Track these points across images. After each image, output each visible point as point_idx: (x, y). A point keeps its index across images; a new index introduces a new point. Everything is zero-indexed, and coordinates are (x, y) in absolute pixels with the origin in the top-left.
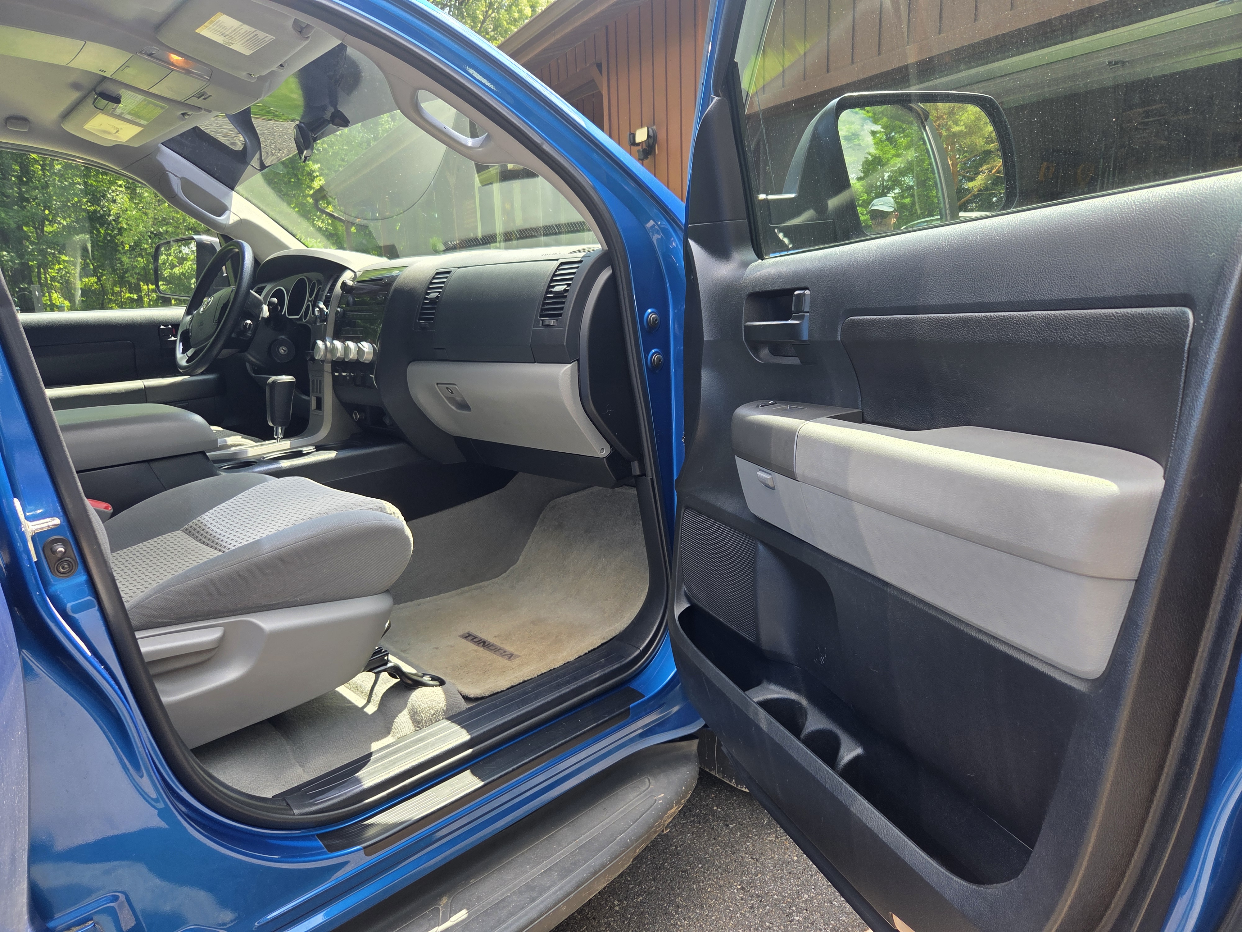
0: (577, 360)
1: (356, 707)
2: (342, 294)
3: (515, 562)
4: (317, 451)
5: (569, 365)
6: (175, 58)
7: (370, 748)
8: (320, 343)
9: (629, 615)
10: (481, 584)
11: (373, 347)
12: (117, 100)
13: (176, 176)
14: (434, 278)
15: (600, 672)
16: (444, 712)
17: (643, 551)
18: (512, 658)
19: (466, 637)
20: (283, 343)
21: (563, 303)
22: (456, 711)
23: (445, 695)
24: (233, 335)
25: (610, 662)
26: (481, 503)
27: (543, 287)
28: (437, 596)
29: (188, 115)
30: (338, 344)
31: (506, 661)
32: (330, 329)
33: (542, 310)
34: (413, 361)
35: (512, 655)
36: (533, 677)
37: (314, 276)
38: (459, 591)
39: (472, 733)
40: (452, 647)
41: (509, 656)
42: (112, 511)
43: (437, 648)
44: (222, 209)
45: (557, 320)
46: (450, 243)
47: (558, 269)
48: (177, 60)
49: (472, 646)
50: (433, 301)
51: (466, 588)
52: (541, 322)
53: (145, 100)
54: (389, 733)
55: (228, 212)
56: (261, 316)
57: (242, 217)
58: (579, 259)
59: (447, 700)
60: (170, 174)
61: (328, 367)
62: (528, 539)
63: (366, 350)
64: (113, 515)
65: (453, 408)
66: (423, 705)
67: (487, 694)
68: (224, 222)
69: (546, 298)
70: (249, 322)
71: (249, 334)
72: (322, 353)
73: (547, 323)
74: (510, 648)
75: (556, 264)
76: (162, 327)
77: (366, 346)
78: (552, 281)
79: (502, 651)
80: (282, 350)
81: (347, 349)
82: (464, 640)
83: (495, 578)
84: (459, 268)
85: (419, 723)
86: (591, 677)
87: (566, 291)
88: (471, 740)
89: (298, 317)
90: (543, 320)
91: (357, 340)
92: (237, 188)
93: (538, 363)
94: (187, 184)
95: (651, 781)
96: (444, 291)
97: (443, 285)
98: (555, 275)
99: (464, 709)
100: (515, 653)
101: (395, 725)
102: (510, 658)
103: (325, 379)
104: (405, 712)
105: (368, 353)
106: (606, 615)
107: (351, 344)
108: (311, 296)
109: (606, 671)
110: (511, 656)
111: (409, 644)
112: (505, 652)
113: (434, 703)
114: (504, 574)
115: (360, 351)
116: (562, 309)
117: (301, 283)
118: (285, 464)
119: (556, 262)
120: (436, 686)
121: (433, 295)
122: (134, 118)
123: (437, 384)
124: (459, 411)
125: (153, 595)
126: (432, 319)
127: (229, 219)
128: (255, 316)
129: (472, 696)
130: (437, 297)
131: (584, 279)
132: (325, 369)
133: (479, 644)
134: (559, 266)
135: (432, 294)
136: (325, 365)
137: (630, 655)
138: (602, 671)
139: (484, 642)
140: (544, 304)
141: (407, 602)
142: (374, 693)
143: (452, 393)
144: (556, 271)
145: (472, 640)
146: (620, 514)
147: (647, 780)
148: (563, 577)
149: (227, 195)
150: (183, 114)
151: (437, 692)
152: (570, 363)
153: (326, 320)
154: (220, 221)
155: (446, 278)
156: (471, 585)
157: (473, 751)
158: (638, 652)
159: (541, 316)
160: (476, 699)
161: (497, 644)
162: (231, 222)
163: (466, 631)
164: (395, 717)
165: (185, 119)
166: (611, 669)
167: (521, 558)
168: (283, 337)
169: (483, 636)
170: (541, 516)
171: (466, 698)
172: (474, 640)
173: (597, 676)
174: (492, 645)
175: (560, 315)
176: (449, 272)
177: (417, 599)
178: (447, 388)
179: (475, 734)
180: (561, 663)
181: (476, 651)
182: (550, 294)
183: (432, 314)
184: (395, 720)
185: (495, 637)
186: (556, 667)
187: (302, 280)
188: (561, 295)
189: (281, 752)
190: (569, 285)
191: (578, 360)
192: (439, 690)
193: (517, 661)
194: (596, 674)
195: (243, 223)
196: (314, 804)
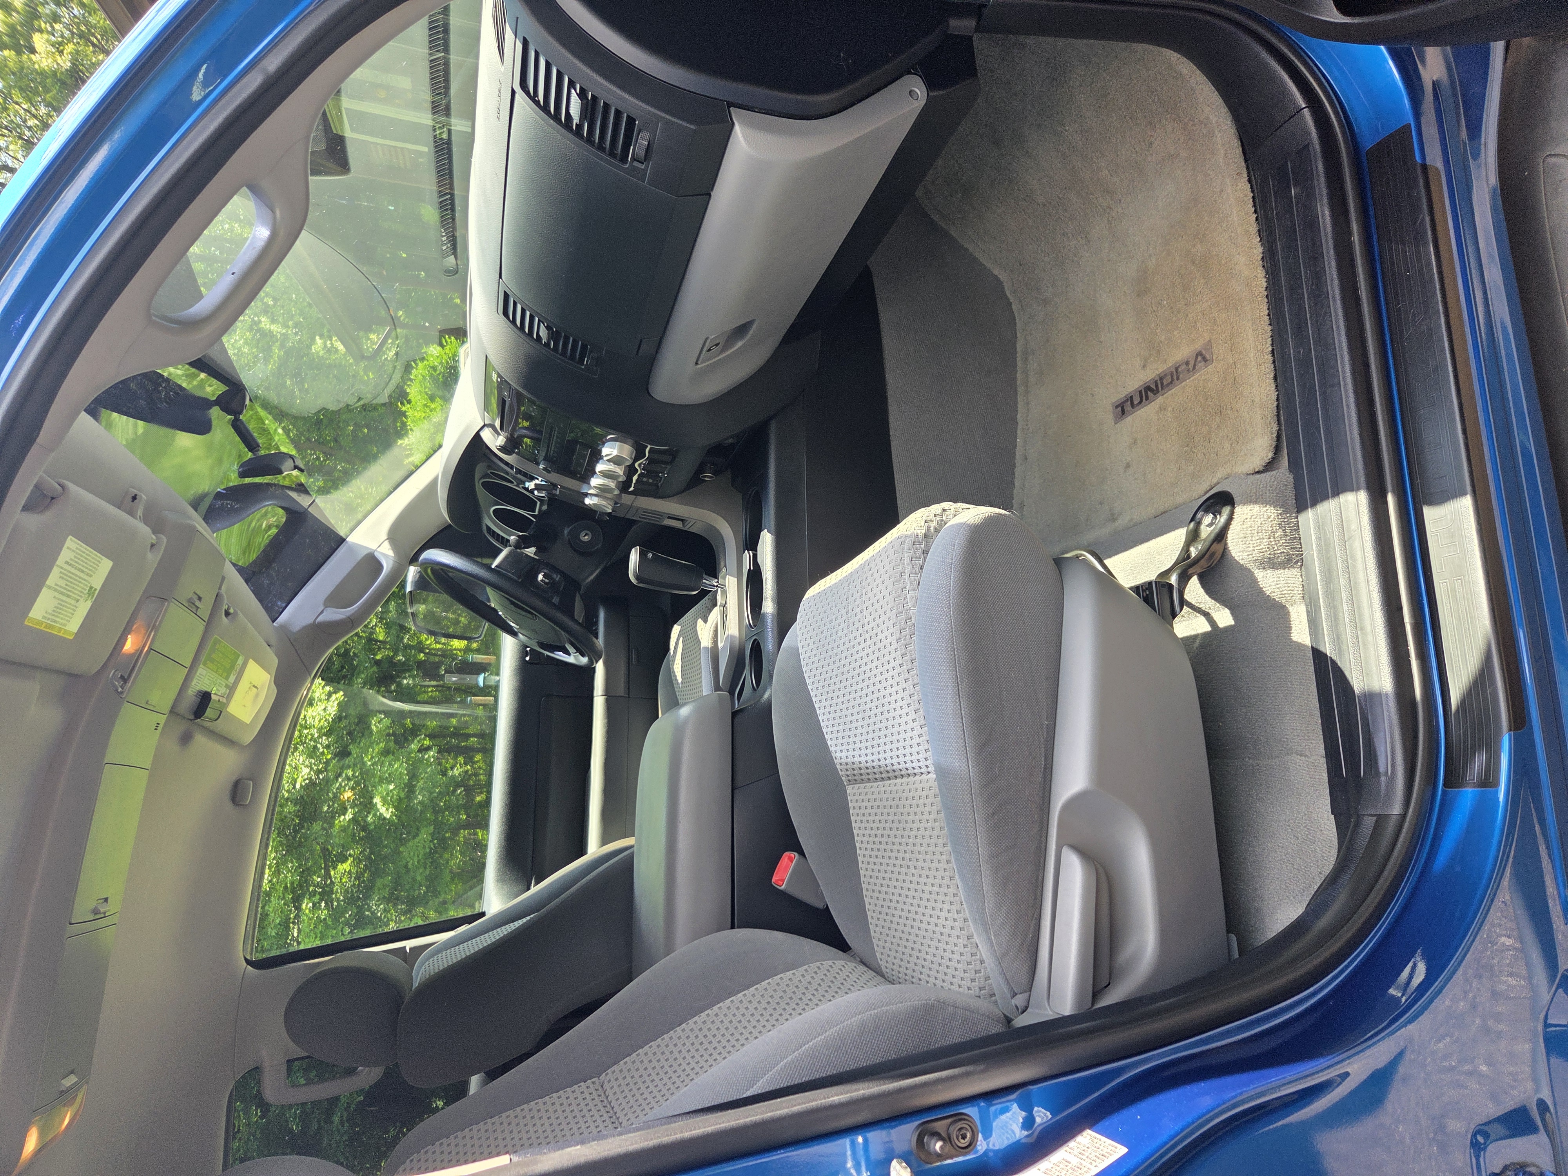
0: (729, 107)
1: (1205, 635)
2: (518, 454)
3: (1000, 283)
4: (754, 549)
5: (737, 128)
6: (129, 645)
7: (1300, 646)
8: (588, 501)
9: (1207, 110)
10: (1019, 349)
11: (612, 440)
12: (205, 698)
13: (322, 612)
14: (513, 322)
15: (1322, 205)
16: (1285, 512)
17: (1082, 44)
18: (1208, 357)
19: (1123, 412)
20: (575, 535)
21: (606, 106)
22: (1290, 493)
23: (1255, 502)
24: (556, 600)
25: (1305, 179)
26: (887, 316)
27: (568, 141)
28: (1019, 427)
29: (229, 608)
30: (595, 481)
31: (1210, 368)
32: (570, 483)
33: (612, 154)
34: (647, 389)
35: (1199, 354)
36: (1270, 334)
37: (480, 469)
38: (1021, 389)
39: (1358, 483)
40: (1135, 442)
41: (1199, 358)
42: (796, 854)
43: (1128, 466)
44: (372, 563)
45: (640, 131)
46: (444, 248)
47: (533, 98)
48: (132, 643)
49: (1148, 411)
50: (554, 335)
51: (1019, 376)
52: (636, 164)
53: (205, 664)
54: (1284, 607)
55: (376, 554)
56: (532, 555)
57: (384, 536)
58: (519, 46)
59: (1265, 502)
60: (319, 619)
61: (627, 499)
62: (966, 250)
63: (615, 453)
64: (802, 853)
65: (740, 344)
66: (1262, 546)
67: (1275, 428)
68: (391, 563)
69: (589, 140)
70: (540, 577)
71: (557, 578)
72: (604, 503)
73: (642, 153)
74: (1182, 352)
75: (520, 95)
76: (528, 658)
77: (609, 450)
78: (556, 117)
79: (1184, 367)
80: (585, 538)
81: (606, 474)
82: (1129, 419)
83: (1015, 324)
84: (500, 277)
85: (1289, 560)
86: (1325, 228)
87: (582, 95)
88: (1369, 489)
89: (539, 503)
90: (633, 159)
91: (596, 456)
92: (342, 533)
93: (712, 190)
94: (335, 599)
95: (1558, 151)
96: (539, 315)
97: (528, 314)
98: (545, 108)
99: (1291, 478)
100: (1198, 346)
101: (1276, 596)
102: (1205, 360)
103: (644, 506)
104: (1259, 574)
105: (620, 449)
106: (1184, 154)
107: (600, 467)
108: (512, 482)
109: (1324, 192)
110: (1202, 357)
111: (1101, 503)
112: (1187, 363)
113: (1265, 527)
114: (1014, 307)
115: (616, 461)
116: (618, 113)
117: (486, 486)
118: (769, 607)
119: (517, 96)
120: (1232, 513)
121: (544, 333)
122: (234, 672)
123: (697, 364)
124: (748, 336)
125: (990, 939)
126: (584, 347)
127: (386, 554)
128: (533, 567)
129: (1271, 455)
130: (548, 328)
131: (564, 45)
132: (629, 503)
133: (1147, 398)
134: (527, 93)
135: (541, 334)
136: (623, 501)
137: (1309, 133)
138: (1321, 200)
139: (1148, 389)
140: (601, 147)
141: (1014, 474)
142: (1197, 605)
143: (717, 345)
144: (537, 103)
145: (1133, 405)
146: (992, 71)
147: (1553, 160)
148: (1066, 210)
149: (353, 548)
150: (227, 614)
151: (1244, 517)
152: (733, 124)
153: (555, 486)
154: (389, 569)
155: (515, 304)
156: (1015, 366)
157: (1393, 492)
158: (1306, 113)
159: (624, 158)
160: (1277, 449)
161: (1161, 370)
162: (391, 553)
163: (1110, 408)
164: (1261, 591)
165: (235, 611)
166: (1322, 179)
167: (996, 272)
168: (566, 532)
169: (1133, 384)
170: (935, 217)
171: (1269, 466)
172: (1136, 402)
173: (1327, 212)
174: (1161, 379)
175: (631, 121)
176: (506, 296)
177: (1014, 457)
178: (709, 350)
179: (1362, 479)
180: (1261, 273)
181: (1162, 409)
182: (583, 130)
183: (575, 342)
184: (1268, 593)
185: (1144, 366)
186: (1265, 285)
187: (484, 484)
188: (589, 107)
189: (1253, 773)
190: (572, 84)
191: (730, 105)
192: (1242, 512)
193: (1220, 351)
194: (1323, 215)
195: (394, 535)
196: (1392, 779)
